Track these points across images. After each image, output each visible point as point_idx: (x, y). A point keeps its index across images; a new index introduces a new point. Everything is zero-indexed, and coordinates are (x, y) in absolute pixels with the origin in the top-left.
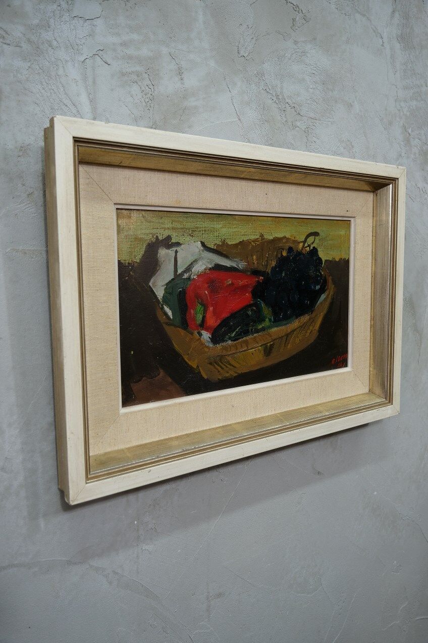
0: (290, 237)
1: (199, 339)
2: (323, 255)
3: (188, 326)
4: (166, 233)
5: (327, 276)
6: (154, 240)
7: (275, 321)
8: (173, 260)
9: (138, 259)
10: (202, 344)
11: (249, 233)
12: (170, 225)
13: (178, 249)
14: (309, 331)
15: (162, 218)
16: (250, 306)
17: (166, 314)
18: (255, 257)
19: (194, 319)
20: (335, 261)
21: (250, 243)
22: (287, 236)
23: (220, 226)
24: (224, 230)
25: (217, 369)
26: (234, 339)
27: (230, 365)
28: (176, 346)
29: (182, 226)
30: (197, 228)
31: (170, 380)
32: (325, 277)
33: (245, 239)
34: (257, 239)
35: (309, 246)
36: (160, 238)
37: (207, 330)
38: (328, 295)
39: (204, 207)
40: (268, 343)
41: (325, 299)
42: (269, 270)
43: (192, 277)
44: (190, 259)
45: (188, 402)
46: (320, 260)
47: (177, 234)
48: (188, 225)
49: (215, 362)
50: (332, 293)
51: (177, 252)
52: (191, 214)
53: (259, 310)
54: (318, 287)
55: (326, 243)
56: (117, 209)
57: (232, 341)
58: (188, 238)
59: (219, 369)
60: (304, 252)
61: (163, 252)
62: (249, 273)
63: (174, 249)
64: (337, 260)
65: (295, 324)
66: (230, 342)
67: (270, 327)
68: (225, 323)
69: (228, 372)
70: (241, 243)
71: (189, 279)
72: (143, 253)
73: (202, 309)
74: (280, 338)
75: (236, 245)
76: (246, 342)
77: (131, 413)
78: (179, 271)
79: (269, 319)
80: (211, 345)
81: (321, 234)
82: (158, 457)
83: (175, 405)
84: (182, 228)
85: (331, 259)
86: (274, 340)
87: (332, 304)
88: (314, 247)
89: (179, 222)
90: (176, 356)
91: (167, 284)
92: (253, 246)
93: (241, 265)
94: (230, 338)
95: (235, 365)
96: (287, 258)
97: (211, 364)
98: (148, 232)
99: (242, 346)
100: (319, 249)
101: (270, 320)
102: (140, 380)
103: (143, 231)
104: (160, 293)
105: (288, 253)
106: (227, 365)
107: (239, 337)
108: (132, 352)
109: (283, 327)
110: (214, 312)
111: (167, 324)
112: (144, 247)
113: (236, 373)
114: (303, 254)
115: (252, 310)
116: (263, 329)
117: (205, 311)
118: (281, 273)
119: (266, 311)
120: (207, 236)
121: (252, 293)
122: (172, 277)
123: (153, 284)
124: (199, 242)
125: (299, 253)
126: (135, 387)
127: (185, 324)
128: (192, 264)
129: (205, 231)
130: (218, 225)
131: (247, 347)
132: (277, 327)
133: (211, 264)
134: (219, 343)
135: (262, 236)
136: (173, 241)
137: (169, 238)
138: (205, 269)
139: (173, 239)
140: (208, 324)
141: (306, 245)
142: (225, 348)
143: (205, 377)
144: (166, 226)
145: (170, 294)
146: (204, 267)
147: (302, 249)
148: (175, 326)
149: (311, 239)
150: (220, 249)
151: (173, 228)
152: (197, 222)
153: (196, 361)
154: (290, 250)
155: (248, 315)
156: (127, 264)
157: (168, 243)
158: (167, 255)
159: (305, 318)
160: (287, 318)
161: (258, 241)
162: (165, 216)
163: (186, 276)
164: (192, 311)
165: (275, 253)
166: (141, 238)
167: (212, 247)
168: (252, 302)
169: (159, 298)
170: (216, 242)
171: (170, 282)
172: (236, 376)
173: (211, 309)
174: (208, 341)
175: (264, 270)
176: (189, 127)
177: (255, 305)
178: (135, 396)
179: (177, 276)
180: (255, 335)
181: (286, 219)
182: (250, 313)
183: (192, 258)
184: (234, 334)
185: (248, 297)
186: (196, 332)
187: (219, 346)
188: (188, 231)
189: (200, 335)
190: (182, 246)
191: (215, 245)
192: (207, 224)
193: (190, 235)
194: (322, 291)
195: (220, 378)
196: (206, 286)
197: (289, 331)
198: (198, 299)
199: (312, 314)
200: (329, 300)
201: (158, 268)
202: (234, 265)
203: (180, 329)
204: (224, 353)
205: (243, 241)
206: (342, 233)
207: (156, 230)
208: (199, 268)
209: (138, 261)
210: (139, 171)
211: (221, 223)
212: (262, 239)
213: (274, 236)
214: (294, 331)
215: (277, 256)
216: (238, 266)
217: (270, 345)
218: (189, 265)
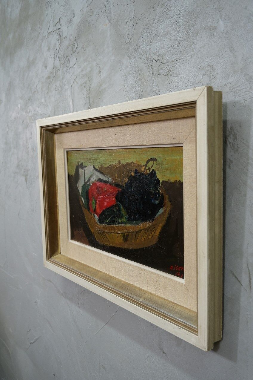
0: (136, 162)
1: (94, 218)
2: (161, 177)
3: (90, 209)
4: (81, 161)
5: (164, 194)
6: (78, 164)
7: (128, 220)
8: (84, 174)
9: (74, 174)
10: (95, 221)
11: (113, 160)
12: (82, 157)
13: (85, 169)
14: (151, 235)
15: (80, 154)
16: (115, 206)
17: (82, 201)
18: (116, 175)
19: (92, 207)
20: (171, 183)
22: (134, 162)
23: (100, 156)
24: (102, 159)
25: (101, 238)
26: (108, 224)
28: (86, 219)
29: (86, 157)
30: (91, 158)
31: (85, 235)
32: (162, 195)
34: (117, 164)
35: (149, 169)
36: (80, 163)
37: (97, 214)
38: (166, 210)
40: (125, 233)
41: (163, 213)
42: (124, 184)
43: (90, 184)
44: (90, 175)
45: (89, 250)
46: (158, 180)
47: (85, 162)
48: (88, 157)
49: (101, 234)
50: (169, 209)
51: (85, 171)
53: (119, 210)
54: (157, 202)
55: (162, 167)
56: (66, 151)
58: (88, 164)
60: (145, 173)
61: (80, 171)
62: (114, 185)
64: (173, 181)
65: (141, 226)
66: (106, 225)
67: (125, 223)
68: (104, 213)
69: (106, 242)
72: (75, 170)
73: (95, 202)
74: (132, 232)
75: (107, 168)
76: (113, 227)
78: (86, 181)
80: (99, 223)
81: (158, 159)
84: (86, 159)
85: (167, 180)
86: (129, 232)
87: (169, 219)
88: (153, 170)
89: (85, 155)
91: (82, 186)
92: (115, 168)
93: (110, 180)
94: (106, 222)
95: (109, 239)
96: (134, 177)
97: (99, 234)
98: (76, 160)
99: (112, 230)
100: (157, 172)
101: (126, 218)
102: (76, 230)
104: (80, 191)
105: (135, 173)
106: (106, 238)
107: (110, 223)
108: (73, 216)
109: (133, 226)
110: (99, 206)
111: (83, 206)
112: (75, 168)
113: (109, 244)
114: (146, 175)
115: (116, 209)
116: (122, 223)
118: (132, 188)
119: (123, 212)
120: (95, 162)
121: (115, 198)
122: (84, 183)
123: (78, 185)
124: (92, 166)
125: (143, 174)
126: (75, 232)
129: (94, 159)
131: (114, 231)
132: (130, 224)
133: (97, 177)
135: (119, 162)
136: (84, 165)
137: (82, 163)
138: (95, 181)
140: (97, 212)
141: (147, 168)
142: (105, 228)
143: (97, 240)
145: (84, 192)
146: (94, 180)
147: (144, 171)
148: (85, 209)
149: (150, 164)
150: (100, 170)
151: (83, 159)
152: (91, 155)
153: (93, 230)
154: (136, 171)
155: (114, 212)
156: (70, 176)
157: (82, 166)
158: (82, 172)
159: (148, 224)
160: (136, 220)
163: (88, 183)
164: (91, 202)
165: (127, 174)
166: (74, 164)
168: (116, 204)
169: (80, 193)
172: (109, 247)
173: (98, 203)
178: (75, 237)
179: (86, 183)
180: (118, 225)
184: (108, 220)
185: (114, 200)
186: (93, 214)
187: (102, 225)
188: (88, 160)
189: (94, 216)
190: (87, 168)
191: (98, 167)
192: (95, 156)
193: (89, 162)
194: (161, 205)
195: (103, 243)
196: (96, 190)
197: (137, 230)
198: (93, 196)
199: (153, 222)
200: (166, 215)
201: (79, 179)
202: (107, 179)
203: (87, 210)
204: (104, 230)
205: (110, 165)
206: (177, 158)
207: (78, 160)
208: (93, 180)
211: (101, 154)
212: (120, 164)
213: (126, 162)
214: (140, 230)
215: (128, 175)
216: (109, 180)
217: (127, 235)
218: (89, 178)
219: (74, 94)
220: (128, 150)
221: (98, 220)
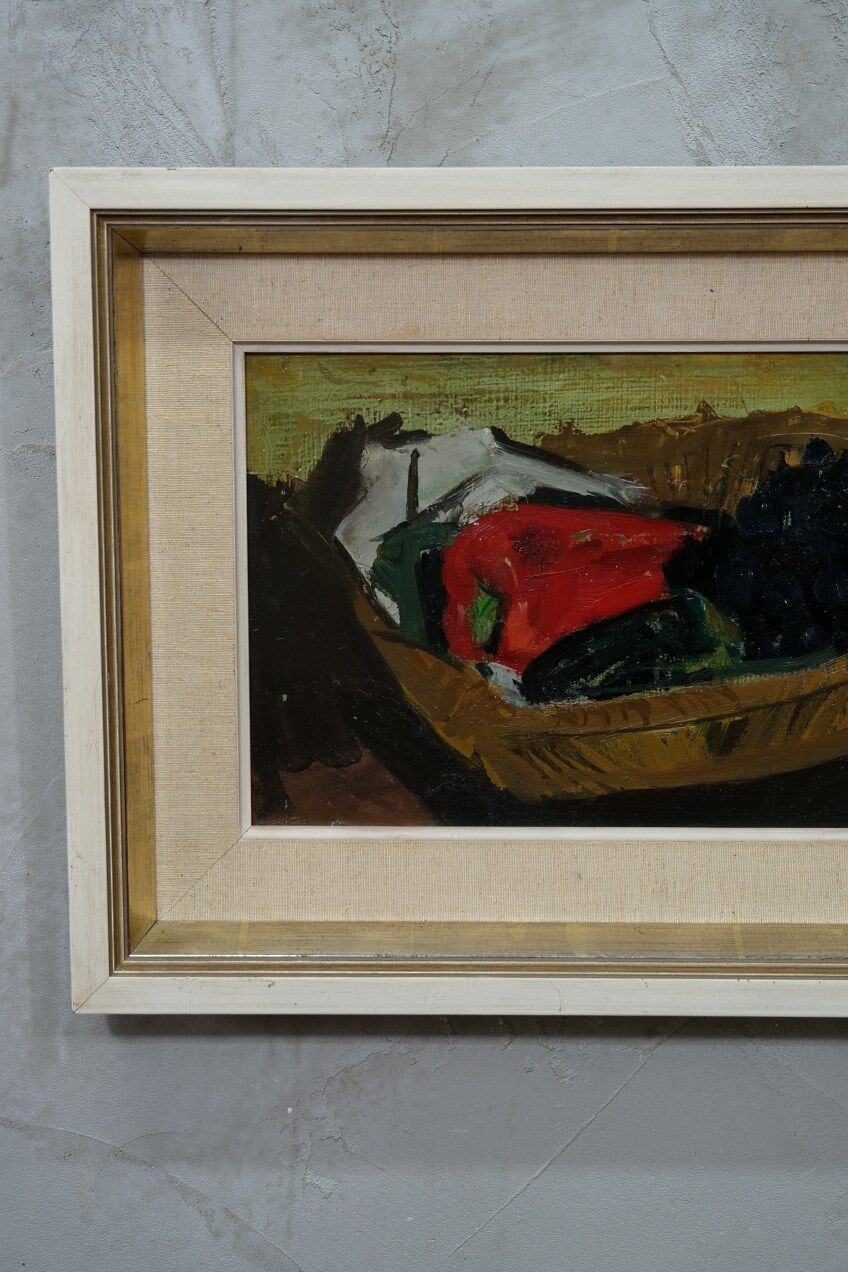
0: (815, 411)
1: (483, 684)
3: (446, 645)
4: (386, 409)
6: (350, 426)
7: (750, 656)
8: (405, 475)
9: (303, 475)
10: (491, 697)
11: (659, 403)
12: (399, 389)
13: (421, 447)
15: (374, 370)
16: (660, 606)
17: (381, 611)
18: (677, 470)
19: (467, 630)
21: (663, 430)
22: (804, 408)
23: (558, 385)
24: (569, 398)
25: (540, 770)
26: (600, 694)
27: (585, 763)
28: (408, 694)
29: (434, 389)
30: (482, 392)
31: (391, 779)
33: (641, 420)
34: (689, 418)
36: (369, 420)
37: (509, 660)
39: (494, 338)
40: (723, 717)
42: (730, 506)
43: (463, 520)
44: (458, 474)
45: (433, 842)
47: (417, 411)
48: (453, 386)
49: (535, 752)
51: (418, 455)
52: (462, 358)
53: (692, 620)
56: (246, 354)
57: (590, 698)
58: (452, 421)
59: (547, 769)
61: (374, 457)
62: (655, 515)
63: (410, 448)
65: (835, 670)
66: (583, 701)
67: (728, 672)
68: (566, 647)
69: (577, 783)
70: (626, 431)
71: (453, 524)
72: (317, 455)
73: (494, 604)
74: (771, 706)
75: (611, 438)
76: (643, 708)
77: (270, 841)
78: (423, 505)
79: (728, 647)
80: (520, 703)
82: (304, 957)
83: (396, 843)
84: (433, 395)
86: (749, 710)
89: (423, 378)
90: (411, 720)
91: (386, 536)
92: (672, 438)
93: (629, 491)
94: (585, 691)
95: (601, 765)
96: (803, 474)
97: (518, 752)
98: (335, 405)
99: (625, 717)
101: (732, 652)
102: (305, 767)
103: (321, 405)
104: (365, 558)
105: (807, 457)
106: (574, 763)
107: (615, 689)
108: (285, 697)
109: (786, 676)
110: (533, 617)
111: (381, 635)
112: (323, 444)
113: (602, 785)
115: (665, 619)
116: (706, 676)
117: (503, 610)
118: (781, 519)
119: (715, 622)
120: (511, 413)
121: (664, 570)
122: (402, 518)
123: (347, 533)
124: (487, 431)
126: (290, 781)
127: (437, 640)
128: (462, 486)
129: (506, 400)
130: (549, 384)
131: (646, 719)
132: (759, 672)
133: (523, 485)
134: (547, 701)
135: (705, 409)
136: (407, 426)
137: (395, 419)
138: (506, 501)
139: (405, 422)
140: (511, 648)
142: (569, 717)
143: (502, 786)
144: (389, 391)
145: (397, 561)
146: (501, 495)
148: (409, 644)
150: (553, 447)
151: (406, 396)
152: (480, 376)
153: (471, 740)
154: (817, 448)
155: (650, 634)
156: (274, 484)
157: (390, 432)
158: (388, 463)
160: (798, 651)
161: (692, 424)
162: (383, 366)
163: (443, 517)
164: (461, 608)
165: (757, 459)
166: (314, 422)
167: (529, 441)
168: (663, 596)
169: (362, 571)
170: (540, 429)
171: (395, 531)
172: (601, 798)
173: (523, 606)
174: (512, 693)
175: (712, 507)
176: (502, 120)
177: (679, 604)
178: (290, 804)
179: (416, 518)
180: (674, 689)
181: (802, 358)
182: (656, 626)
183: (464, 471)
184: (599, 678)
185: (651, 581)
186: (472, 665)
187: (547, 709)
188: (451, 401)
189: (486, 672)
190: (434, 441)
191: (538, 436)
192: (513, 381)
193: (458, 411)
195: (549, 793)
196: (508, 544)
197: (807, 689)
198: (480, 578)
201: (359, 497)
202: (604, 490)
203: (422, 653)
204: (564, 729)
205: (636, 424)
207: (357, 400)
208: (486, 496)
209: (305, 478)
210: (301, 261)
211: (561, 376)
212: (705, 419)
213: (751, 410)
214: (826, 690)
215: (762, 466)
216: (617, 495)
217: (732, 724)
218: (455, 490)
219: (233, 48)
220: (765, 360)
221: (515, 689)
